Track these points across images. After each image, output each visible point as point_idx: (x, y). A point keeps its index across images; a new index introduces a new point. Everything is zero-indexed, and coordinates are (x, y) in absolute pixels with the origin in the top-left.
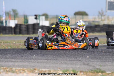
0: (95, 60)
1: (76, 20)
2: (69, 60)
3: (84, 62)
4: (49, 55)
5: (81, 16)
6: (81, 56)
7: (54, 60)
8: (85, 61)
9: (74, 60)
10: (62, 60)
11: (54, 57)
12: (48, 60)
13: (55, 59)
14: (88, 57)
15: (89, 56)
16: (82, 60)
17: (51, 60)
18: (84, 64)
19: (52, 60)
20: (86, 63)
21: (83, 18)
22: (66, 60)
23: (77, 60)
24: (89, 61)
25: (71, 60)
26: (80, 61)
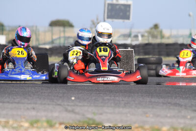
0: (86, 104)
1: (52, 34)
2: (41, 104)
3: (67, 107)
4: (7, 95)
5: (61, 29)
6: (60, 97)
7: (15, 103)
8: (68, 105)
9: (49, 104)
10: (28, 104)
11: (15, 97)
12: (4, 102)
13: (17, 101)
14: (73, 98)
15: (75, 97)
16: (62, 104)
17: (8, 102)
18: (67, 110)
19: (12, 103)
20: (69, 108)
21: (64, 31)
22: (36, 104)
23: (54, 103)
24: (74, 106)
25: (45, 104)
26: (60, 105)
